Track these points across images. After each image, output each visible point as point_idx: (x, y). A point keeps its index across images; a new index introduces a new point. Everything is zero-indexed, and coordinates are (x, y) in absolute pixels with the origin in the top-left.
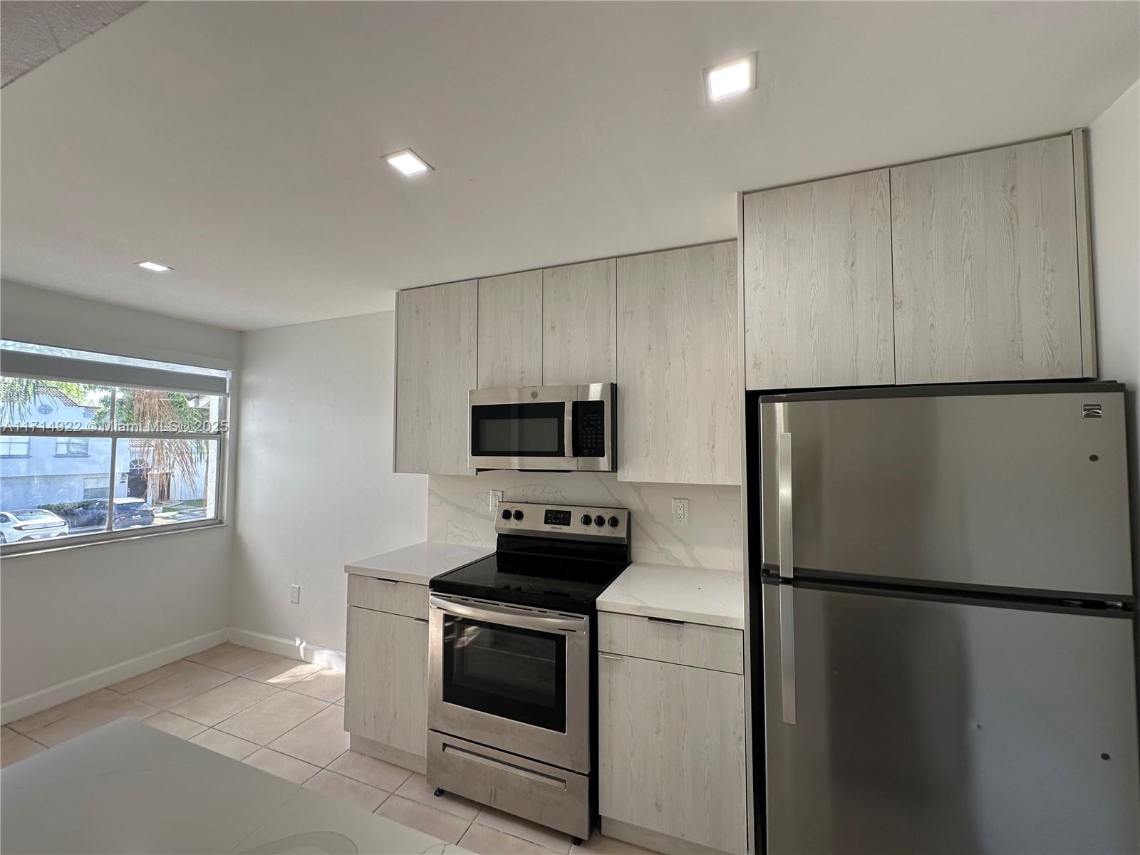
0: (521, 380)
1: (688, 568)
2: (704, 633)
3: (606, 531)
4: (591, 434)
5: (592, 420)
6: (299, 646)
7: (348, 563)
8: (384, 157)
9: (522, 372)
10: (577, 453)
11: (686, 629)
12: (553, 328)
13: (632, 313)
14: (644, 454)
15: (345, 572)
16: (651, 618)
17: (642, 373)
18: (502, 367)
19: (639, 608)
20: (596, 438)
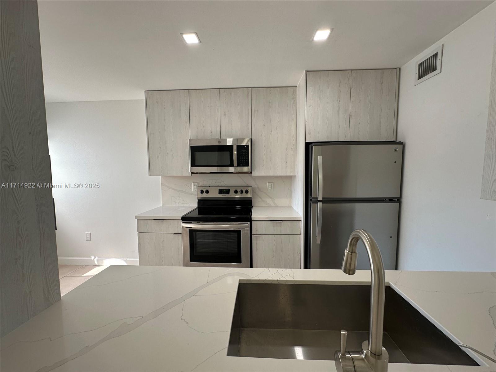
0: (211, 136)
1: (273, 206)
2: (289, 223)
3: (244, 195)
4: (244, 158)
5: (244, 152)
6: (94, 260)
7: (136, 215)
8: (182, 34)
9: (211, 132)
10: (238, 165)
11: (283, 223)
12: (225, 114)
13: (257, 111)
14: (262, 165)
15: (136, 219)
16: (271, 221)
17: (261, 135)
18: (202, 130)
19: (267, 218)
20: (246, 160)
